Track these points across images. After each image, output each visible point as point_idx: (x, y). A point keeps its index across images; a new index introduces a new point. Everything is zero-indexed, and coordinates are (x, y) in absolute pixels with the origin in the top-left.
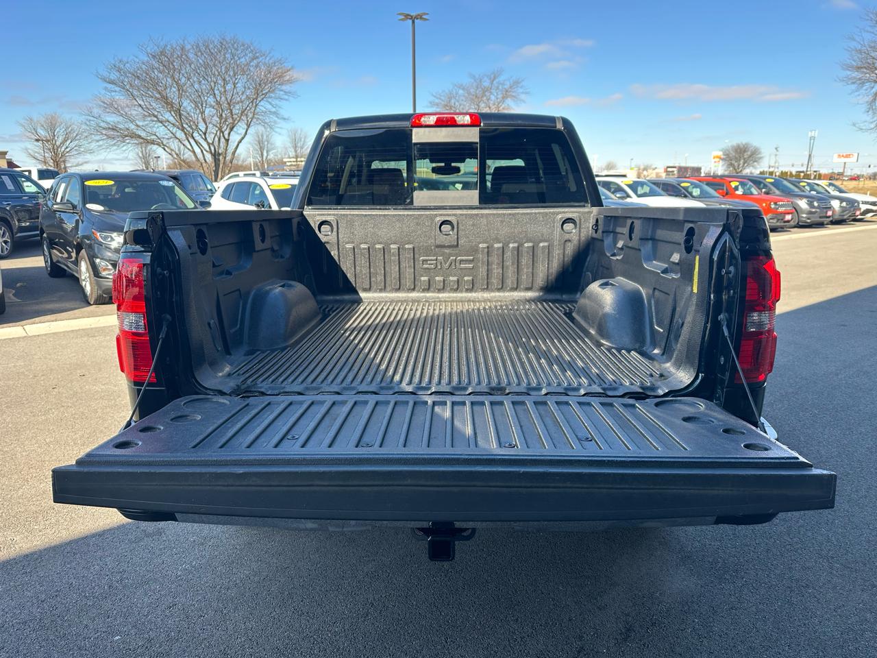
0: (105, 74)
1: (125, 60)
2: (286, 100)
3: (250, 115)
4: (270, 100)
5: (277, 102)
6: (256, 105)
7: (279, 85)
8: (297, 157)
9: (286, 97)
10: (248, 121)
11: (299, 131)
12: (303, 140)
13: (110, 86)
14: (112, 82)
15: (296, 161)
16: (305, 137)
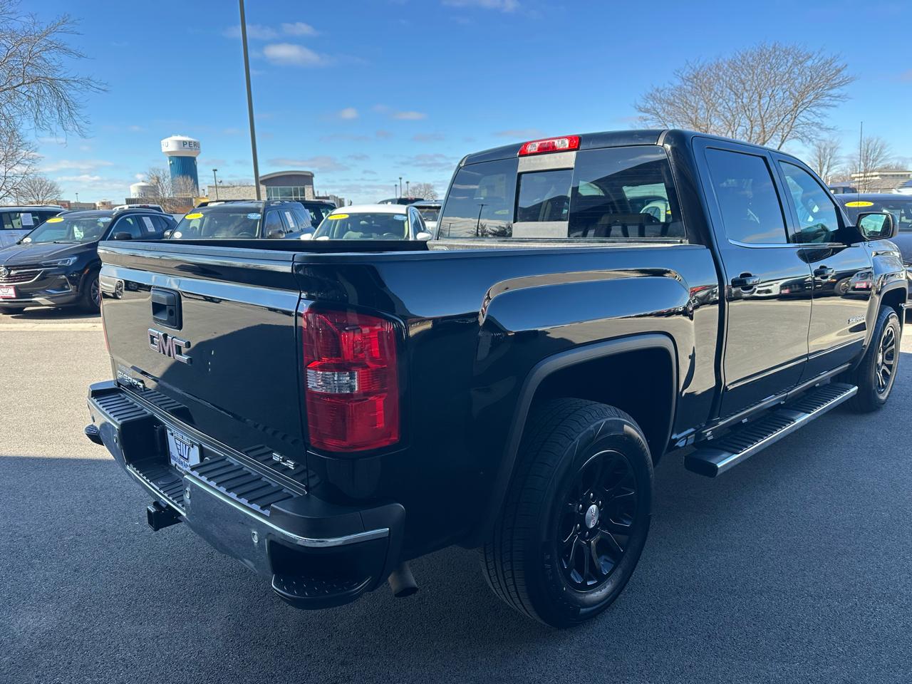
0: (642, 104)
1: (661, 88)
2: (835, 106)
3: (787, 130)
4: (814, 109)
5: (823, 110)
6: (795, 117)
7: (828, 89)
8: (866, 171)
9: (835, 103)
10: (783, 136)
11: (875, 140)
12: (878, 150)
13: (645, 115)
14: (647, 111)
15: (865, 177)
16: (882, 148)
